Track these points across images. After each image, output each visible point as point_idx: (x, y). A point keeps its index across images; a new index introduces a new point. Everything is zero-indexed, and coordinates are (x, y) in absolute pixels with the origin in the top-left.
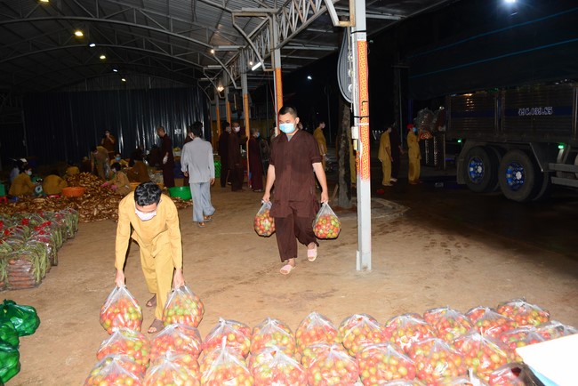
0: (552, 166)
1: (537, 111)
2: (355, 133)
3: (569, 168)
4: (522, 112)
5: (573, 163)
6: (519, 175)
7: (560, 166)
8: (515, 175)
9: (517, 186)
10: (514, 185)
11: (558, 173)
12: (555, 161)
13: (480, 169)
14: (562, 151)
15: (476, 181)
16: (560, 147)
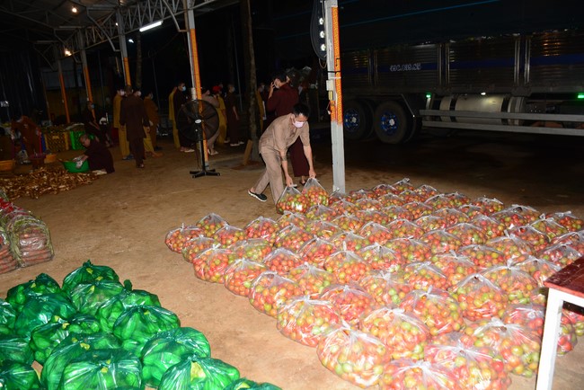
0: (422, 112)
1: (408, 67)
2: (330, 85)
3: (435, 112)
4: (393, 68)
5: (439, 109)
6: (392, 122)
7: (428, 112)
8: (388, 123)
9: (391, 131)
10: (389, 131)
11: (428, 118)
12: (425, 108)
13: (354, 120)
14: (429, 100)
15: (352, 131)
16: (428, 96)
